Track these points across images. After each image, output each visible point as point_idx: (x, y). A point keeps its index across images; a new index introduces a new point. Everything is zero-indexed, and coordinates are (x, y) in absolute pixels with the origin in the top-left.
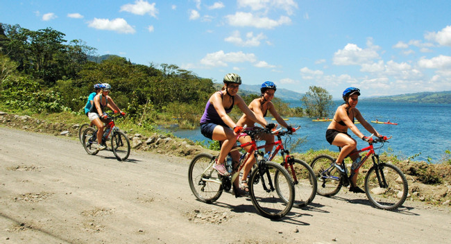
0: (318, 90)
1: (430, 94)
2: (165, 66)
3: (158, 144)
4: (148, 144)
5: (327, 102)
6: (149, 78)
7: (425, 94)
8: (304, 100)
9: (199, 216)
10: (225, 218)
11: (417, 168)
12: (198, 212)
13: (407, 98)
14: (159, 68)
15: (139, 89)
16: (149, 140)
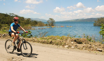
0: (51, 19)
1: (79, 19)
2: (10, 14)
3: (6, 36)
4: (3, 36)
5: (54, 22)
6: (6, 17)
7: (78, 19)
8: (48, 22)
9: (13, 59)
10: (21, 59)
11: (76, 40)
12: (13, 58)
13: (73, 20)
14: (9, 14)
15: (3, 20)
16: (3, 35)
